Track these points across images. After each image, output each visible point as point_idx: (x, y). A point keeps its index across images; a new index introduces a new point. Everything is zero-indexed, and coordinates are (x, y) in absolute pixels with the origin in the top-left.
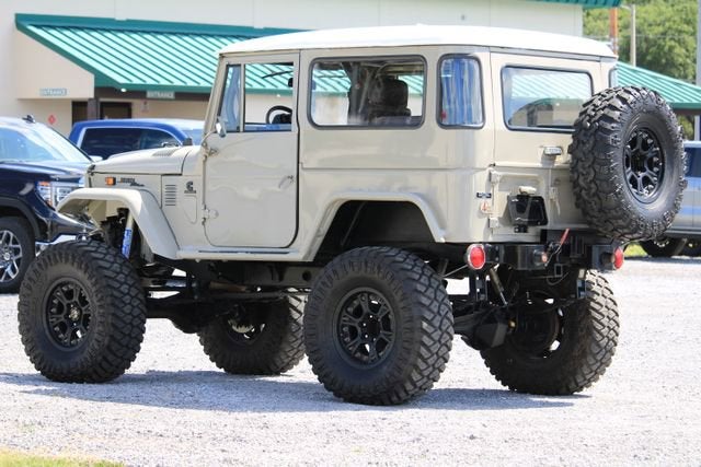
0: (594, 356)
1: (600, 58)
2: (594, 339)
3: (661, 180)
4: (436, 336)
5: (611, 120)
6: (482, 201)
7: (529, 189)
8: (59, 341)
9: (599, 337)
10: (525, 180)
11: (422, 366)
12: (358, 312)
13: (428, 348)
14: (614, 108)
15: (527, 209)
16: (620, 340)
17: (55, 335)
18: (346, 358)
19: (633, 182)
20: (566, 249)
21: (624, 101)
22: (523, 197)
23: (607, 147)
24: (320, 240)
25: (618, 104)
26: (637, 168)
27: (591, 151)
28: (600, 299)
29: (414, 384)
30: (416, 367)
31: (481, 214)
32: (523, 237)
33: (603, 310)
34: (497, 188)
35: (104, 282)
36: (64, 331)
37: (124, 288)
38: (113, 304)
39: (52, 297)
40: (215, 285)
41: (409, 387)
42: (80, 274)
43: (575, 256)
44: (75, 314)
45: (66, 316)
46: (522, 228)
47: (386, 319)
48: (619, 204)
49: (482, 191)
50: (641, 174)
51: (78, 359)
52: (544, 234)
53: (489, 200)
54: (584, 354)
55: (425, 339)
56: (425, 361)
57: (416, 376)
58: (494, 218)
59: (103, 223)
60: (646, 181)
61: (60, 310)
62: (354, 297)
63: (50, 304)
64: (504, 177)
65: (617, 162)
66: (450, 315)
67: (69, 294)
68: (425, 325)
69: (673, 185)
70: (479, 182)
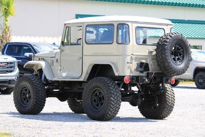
0: (167, 108)
1: (167, 25)
2: (167, 104)
3: (183, 59)
4: (115, 102)
5: (167, 42)
6: (129, 64)
7: (144, 61)
8: (23, 103)
9: (168, 103)
10: (143, 59)
11: (112, 110)
12: (96, 95)
13: (113, 105)
14: (168, 39)
15: (143, 67)
16: (175, 104)
17: (22, 101)
18: (93, 108)
19: (174, 59)
20: (155, 78)
21: (171, 37)
22: (142, 63)
23: (165, 49)
24: (88, 75)
25: (169, 37)
26: (176, 55)
27: (161, 51)
28: (169, 92)
29: (110, 115)
30: (110, 110)
31: (128, 68)
32: (141, 74)
33: (170, 95)
34: (134, 61)
35: (34, 87)
36: (25, 100)
37: (40, 89)
38: (36, 93)
39: (22, 91)
40: (65, 88)
41: (108, 116)
42: (28, 84)
43: (158, 80)
44: (28, 95)
45: (26, 96)
46: (142, 72)
47: (103, 97)
48: (169, 66)
49: (129, 61)
50: (177, 57)
51: (28, 108)
52: (148, 74)
53: (131, 64)
54: (164, 108)
55: (112, 102)
56: (112, 108)
57: (110, 113)
58: (133, 69)
59: (38, 71)
60: (178, 59)
61: (24, 95)
62: (95, 91)
63: (21, 93)
64: (136, 58)
65: (168, 53)
66: (120, 96)
67: (26, 90)
68: (112, 98)
69: (187, 60)
70: (128, 59)
